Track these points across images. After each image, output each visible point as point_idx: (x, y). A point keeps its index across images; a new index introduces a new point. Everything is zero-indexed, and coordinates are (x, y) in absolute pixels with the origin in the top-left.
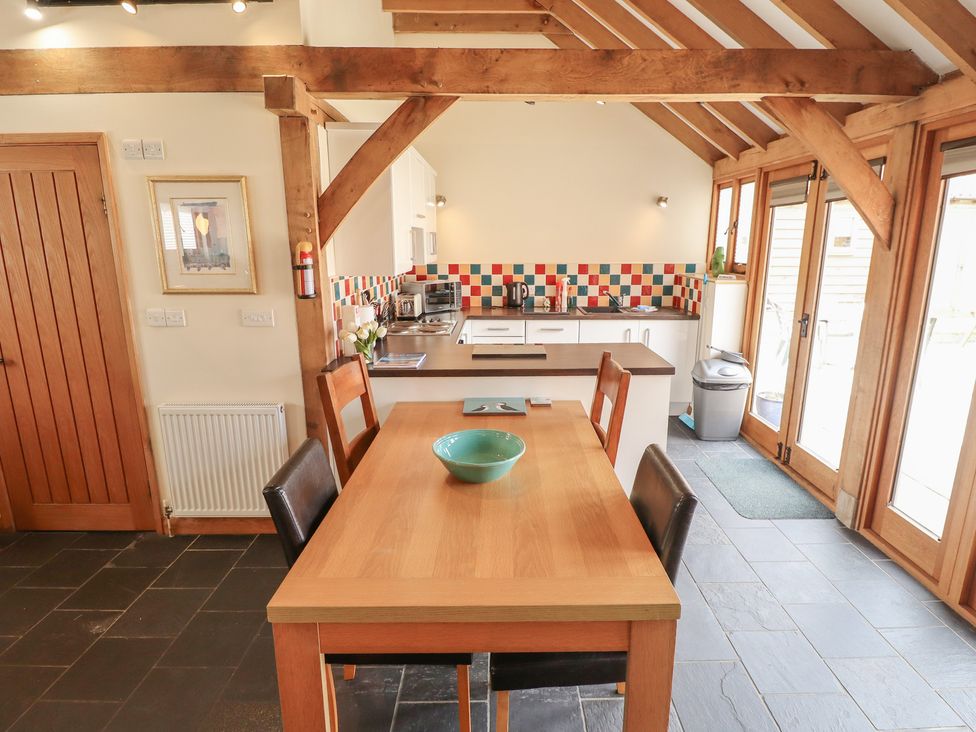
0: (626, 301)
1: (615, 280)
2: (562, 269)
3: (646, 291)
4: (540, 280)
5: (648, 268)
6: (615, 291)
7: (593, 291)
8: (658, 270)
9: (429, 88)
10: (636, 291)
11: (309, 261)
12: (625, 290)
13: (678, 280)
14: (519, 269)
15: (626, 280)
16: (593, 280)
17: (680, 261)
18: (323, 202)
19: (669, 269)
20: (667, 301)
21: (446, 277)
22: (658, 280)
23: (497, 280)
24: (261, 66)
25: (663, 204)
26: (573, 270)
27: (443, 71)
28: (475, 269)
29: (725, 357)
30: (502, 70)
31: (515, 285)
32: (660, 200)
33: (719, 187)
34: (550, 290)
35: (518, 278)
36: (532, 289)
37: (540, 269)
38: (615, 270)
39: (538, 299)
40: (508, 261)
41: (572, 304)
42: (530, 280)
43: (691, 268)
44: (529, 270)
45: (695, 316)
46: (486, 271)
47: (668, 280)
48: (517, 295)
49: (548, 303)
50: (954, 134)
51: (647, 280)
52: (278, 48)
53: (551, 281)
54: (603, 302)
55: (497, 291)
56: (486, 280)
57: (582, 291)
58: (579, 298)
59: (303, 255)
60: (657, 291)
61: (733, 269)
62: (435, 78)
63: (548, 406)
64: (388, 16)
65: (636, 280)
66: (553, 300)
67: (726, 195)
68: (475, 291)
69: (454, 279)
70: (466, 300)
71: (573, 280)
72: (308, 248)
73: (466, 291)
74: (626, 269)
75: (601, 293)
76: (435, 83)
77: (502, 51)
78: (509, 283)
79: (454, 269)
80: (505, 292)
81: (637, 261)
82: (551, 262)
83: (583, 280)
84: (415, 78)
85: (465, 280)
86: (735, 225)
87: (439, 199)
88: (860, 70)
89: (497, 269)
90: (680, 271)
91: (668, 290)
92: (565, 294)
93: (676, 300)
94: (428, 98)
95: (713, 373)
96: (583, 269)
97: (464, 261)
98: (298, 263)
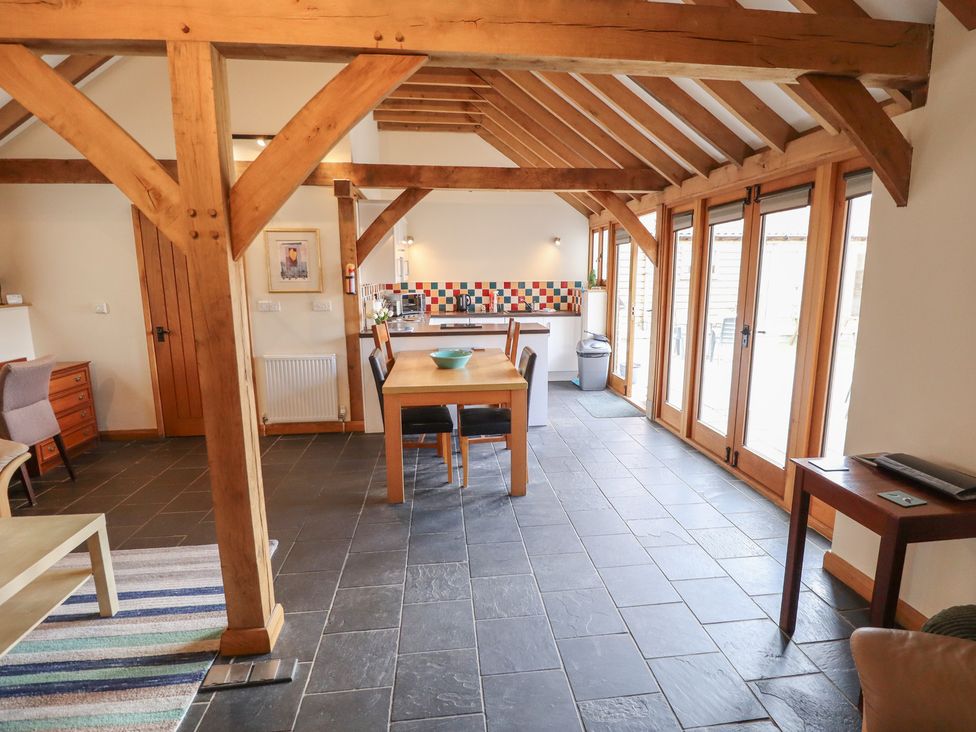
0: (536, 307)
1: (529, 292)
2: (493, 285)
3: (550, 299)
4: (479, 293)
5: (550, 285)
6: (529, 300)
7: (514, 300)
8: (557, 286)
9: (419, 185)
10: (543, 299)
11: (353, 274)
12: (536, 299)
13: (570, 292)
14: (464, 285)
15: (536, 292)
16: (514, 293)
17: (571, 280)
18: (359, 243)
19: (564, 285)
20: (564, 306)
21: (414, 291)
22: (557, 292)
23: (449, 293)
24: (329, 173)
25: (557, 242)
26: (500, 286)
27: (425, 176)
28: (434, 285)
29: (596, 338)
30: (455, 176)
31: (461, 296)
32: (556, 239)
33: (593, 232)
34: (485, 300)
35: (464, 292)
36: (473, 299)
37: (478, 285)
38: (529, 286)
39: (477, 306)
40: (456, 281)
41: (500, 309)
42: (471, 293)
43: (578, 284)
44: (471, 286)
45: (579, 314)
46: (442, 287)
47: (563, 292)
48: (463, 303)
49: (484, 308)
50: (677, 210)
51: (550, 292)
52: (338, 164)
53: (486, 293)
54: (522, 307)
55: (449, 300)
56: (442, 293)
57: (507, 300)
58: (506, 305)
59: (350, 271)
60: (557, 299)
61: (601, 284)
62: (421, 180)
63: (483, 350)
64: (376, 123)
65: (543, 292)
66: (488, 306)
67: (596, 235)
68: (435, 301)
69: (420, 292)
70: (428, 308)
71: (501, 293)
72: (353, 267)
73: (428, 301)
74: (536, 285)
75: (520, 302)
76: (421, 183)
77: (456, 167)
78: (457, 294)
79: (419, 286)
80: (455, 302)
81: (543, 280)
82: (486, 280)
83: (507, 293)
84: (410, 180)
85: (428, 293)
86: (601, 256)
87: (409, 238)
88: (634, 178)
89: (449, 286)
90: (571, 286)
91: (564, 299)
92: (496, 302)
93: (569, 306)
94: (417, 190)
95: (587, 348)
96: (507, 285)
97: (426, 280)
98: (347, 275)
